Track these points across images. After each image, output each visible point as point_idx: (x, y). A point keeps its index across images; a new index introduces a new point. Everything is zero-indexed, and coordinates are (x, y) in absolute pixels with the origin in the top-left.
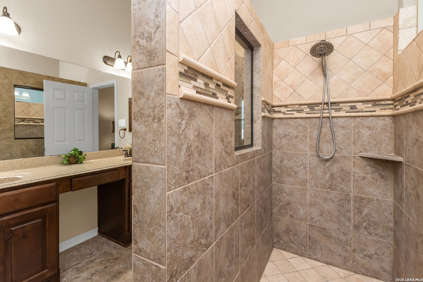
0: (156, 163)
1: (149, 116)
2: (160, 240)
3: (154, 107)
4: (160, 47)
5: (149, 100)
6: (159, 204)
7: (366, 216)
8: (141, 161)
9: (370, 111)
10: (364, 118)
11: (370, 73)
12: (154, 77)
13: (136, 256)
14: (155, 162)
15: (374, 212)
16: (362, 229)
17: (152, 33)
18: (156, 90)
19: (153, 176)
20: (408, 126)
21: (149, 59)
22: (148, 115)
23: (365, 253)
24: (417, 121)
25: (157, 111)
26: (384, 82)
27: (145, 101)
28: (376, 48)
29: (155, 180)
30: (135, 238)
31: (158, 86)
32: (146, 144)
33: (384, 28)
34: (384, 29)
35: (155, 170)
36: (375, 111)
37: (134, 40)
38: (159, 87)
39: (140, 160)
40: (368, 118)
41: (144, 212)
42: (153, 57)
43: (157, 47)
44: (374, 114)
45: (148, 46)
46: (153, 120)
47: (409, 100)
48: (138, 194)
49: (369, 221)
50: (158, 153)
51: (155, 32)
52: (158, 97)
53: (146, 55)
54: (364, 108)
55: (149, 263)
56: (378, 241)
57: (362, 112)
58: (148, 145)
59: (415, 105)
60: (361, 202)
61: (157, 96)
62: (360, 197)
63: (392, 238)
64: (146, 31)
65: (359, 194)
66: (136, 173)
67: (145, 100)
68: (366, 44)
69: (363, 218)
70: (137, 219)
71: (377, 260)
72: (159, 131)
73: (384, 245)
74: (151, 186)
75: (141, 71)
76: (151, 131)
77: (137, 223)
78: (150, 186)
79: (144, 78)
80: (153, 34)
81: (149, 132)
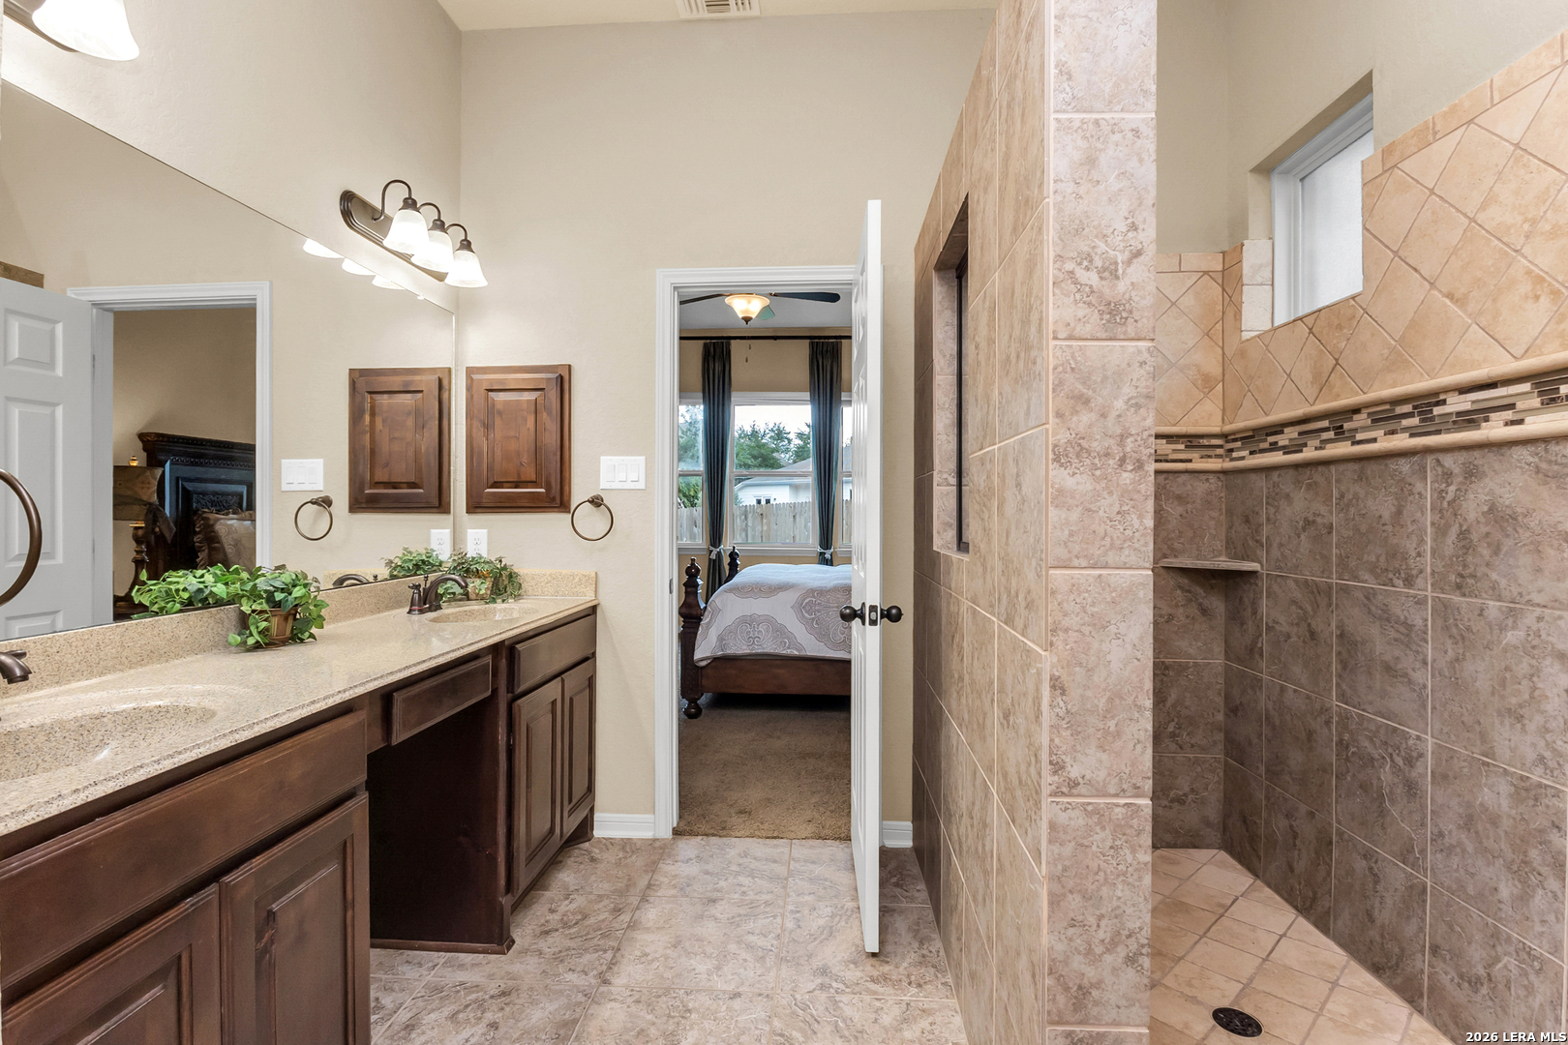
0: (1127, 566)
1: (1107, 455)
2: (1139, 742)
3: (1123, 436)
4: (1143, 298)
5: (1105, 418)
6: (1135, 661)
7: (1174, 706)
8: (1077, 565)
9: (1181, 461)
10: (1171, 476)
11: (1181, 371)
12: (1124, 365)
13: (1057, 803)
14: (1125, 563)
15: (1188, 695)
16: (1166, 740)
17: (1119, 261)
18: (1130, 395)
19: (1120, 596)
20: (1277, 494)
21: (1108, 321)
22: (1102, 453)
23: (1172, 794)
24: (1310, 485)
25: (1131, 445)
26: (1206, 395)
27: (1094, 420)
28: (1191, 316)
29: (1125, 605)
30: (1054, 757)
31: (1137, 387)
32: (1097, 522)
33: (1206, 273)
34: (1206, 276)
35: (1125, 582)
36: (1190, 461)
37: (1056, 266)
38: (1139, 390)
39: (1076, 563)
40: (1178, 477)
41: (1086, 687)
42: (1121, 318)
43: (1136, 299)
44: (1189, 466)
45: (1106, 291)
46: (1121, 466)
47: (1283, 440)
48: (1068, 647)
49: (1179, 717)
50: (1135, 540)
51: (1129, 262)
52: (1136, 412)
53: (1099, 311)
54: (1170, 451)
55: (1102, 806)
56: (1197, 761)
57: (1167, 461)
58: (1103, 525)
59: (1301, 451)
60: (1164, 675)
61: (1133, 410)
62: (1163, 662)
63: (1221, 746)
64: (1099, 253)
65: (1161, 656)
66: (1060, 596)
67: (1093, 416)
68: (1173, 304)
69: (1168, 713)
70: (1064, 708)
71: (1194, 805)
72: (1139, 492)
73: (1207, 766)
74: (1112, 622)
75: (1080, 346)
76: (1112, 491)
77: (1063, 719)
78: (1109, 622)
79: (1089, 363)
80: (1120, 265)
81: (1105, 492)
